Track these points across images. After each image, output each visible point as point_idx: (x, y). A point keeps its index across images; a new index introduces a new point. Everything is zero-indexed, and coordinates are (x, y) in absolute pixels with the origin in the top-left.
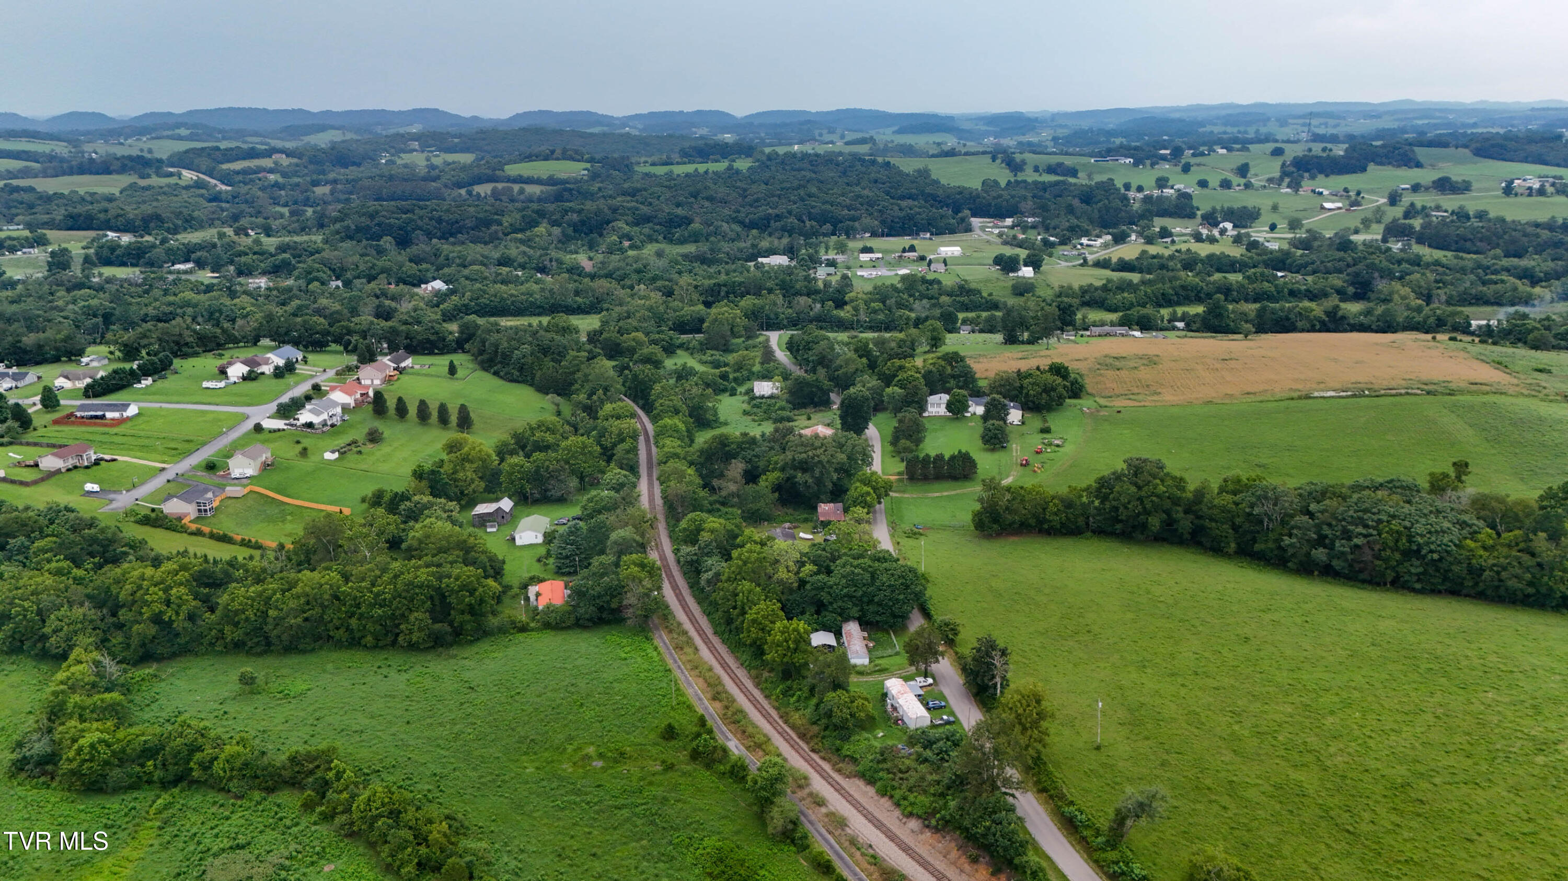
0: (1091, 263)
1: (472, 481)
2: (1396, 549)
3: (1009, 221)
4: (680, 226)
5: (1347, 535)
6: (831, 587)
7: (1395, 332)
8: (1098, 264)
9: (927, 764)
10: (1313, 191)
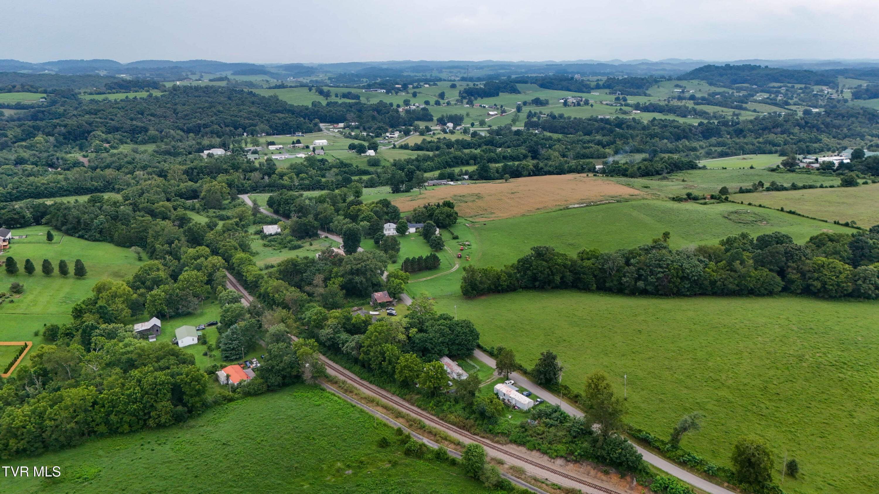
0: (397, 146)
1: (123, 310)
2: (677, 276)
3: (341, 125)
4: (140, 133)
5: (652, 273)
6: (432, 339)
7: (564, 174)
8: (402, 147)
9: (553, 427)
10: (481, 106)
